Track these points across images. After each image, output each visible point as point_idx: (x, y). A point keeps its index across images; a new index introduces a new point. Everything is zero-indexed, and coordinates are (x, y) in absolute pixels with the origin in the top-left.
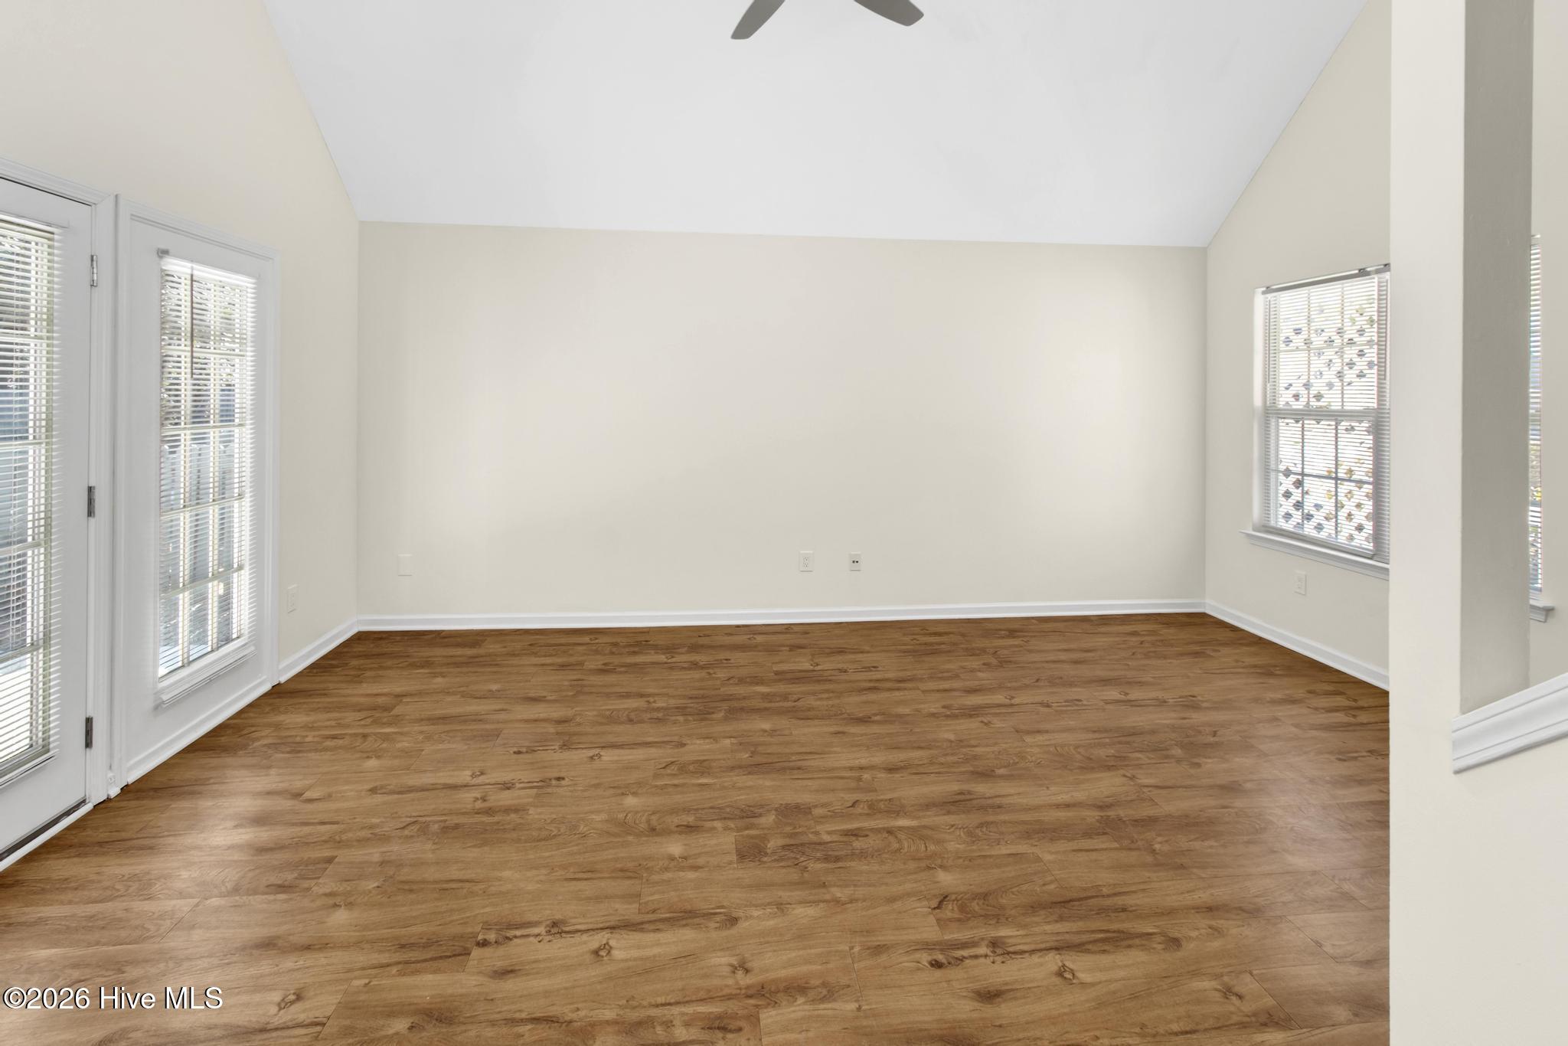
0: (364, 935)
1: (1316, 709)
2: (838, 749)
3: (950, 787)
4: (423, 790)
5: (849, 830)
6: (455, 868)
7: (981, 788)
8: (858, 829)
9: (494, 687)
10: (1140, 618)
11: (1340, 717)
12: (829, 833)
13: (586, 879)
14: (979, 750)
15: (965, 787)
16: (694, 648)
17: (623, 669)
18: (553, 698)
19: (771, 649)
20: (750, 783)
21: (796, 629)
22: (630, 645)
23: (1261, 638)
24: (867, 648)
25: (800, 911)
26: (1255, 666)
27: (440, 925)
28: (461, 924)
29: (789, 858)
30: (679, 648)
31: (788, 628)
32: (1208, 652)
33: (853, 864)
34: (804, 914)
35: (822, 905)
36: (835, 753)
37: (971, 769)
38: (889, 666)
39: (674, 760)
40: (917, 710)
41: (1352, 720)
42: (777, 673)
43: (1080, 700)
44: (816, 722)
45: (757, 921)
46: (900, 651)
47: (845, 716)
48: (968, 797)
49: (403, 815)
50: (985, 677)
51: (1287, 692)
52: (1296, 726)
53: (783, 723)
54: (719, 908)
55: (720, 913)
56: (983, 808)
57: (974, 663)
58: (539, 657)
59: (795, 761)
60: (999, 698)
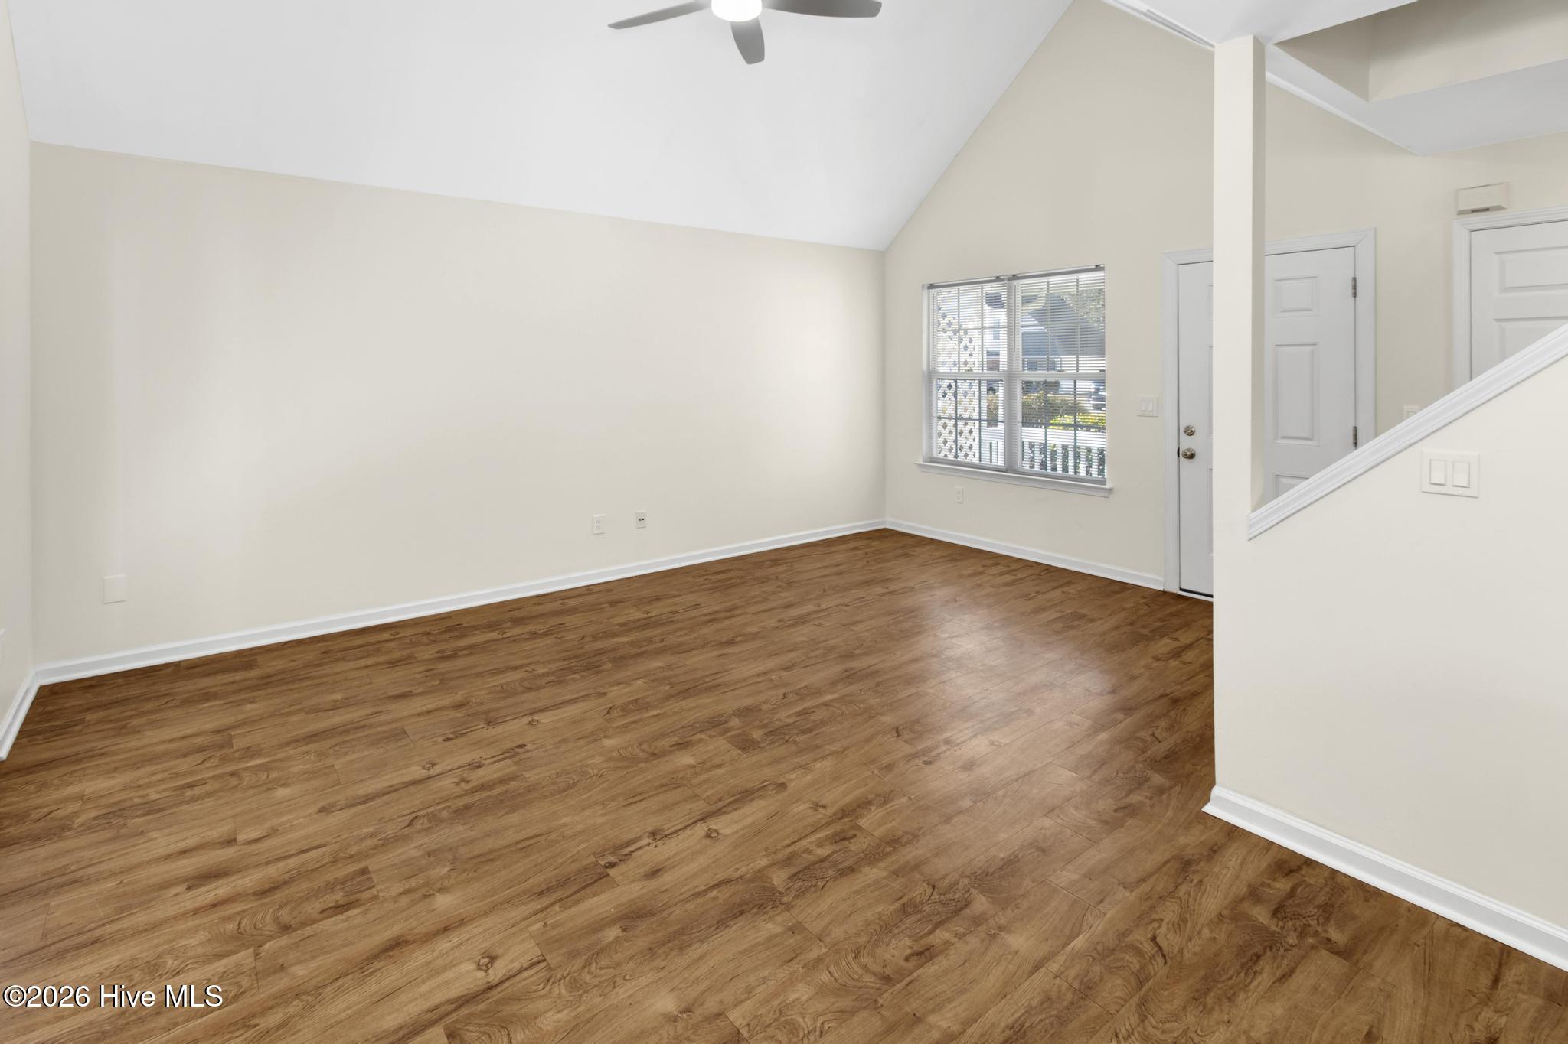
0: (492, 901)
1: (994, 575)
2: (734, 666)
3: (837, 669)
4: (384, 794)
5: (800, 712)
6: (511, 833)
7: (856, 664)
8: (805, 709)
9: (338, 696)
10: (849, 538)
11: (1008, 578)
12: (787, 717)
13: (641, 801)
14: (831, 643)
15: (847, 666)
16: (517, 622)
17: (464, 652)
18: (420, 690)
19: (595, 608)
20: (693, 705)
21: (597, 589)
22: (443, 632)
23: (932, 539)
24: (675, 592)
25: (818, 765)
26: (944, 557)
27: (554, 869)
28: (573, 862)
29: (778, 740)
30: (501, 625)
31: (589, 590)
32: (910, 553)
33: (824, 729)
34: (824, 766)
35: (829, 758)
36: (732, 669)
37: (837, 655)
38: (712, 604)
39: (611, 705)
40: (763, 627)
41: (1014, 577)
42: (621, 625)
43: (863, 598)
44: (695, 652)
45: (796, 781)
46: (704, 590)
47: (714, 643)
48: (852, 672)
49: (395, 817)
50: (786, 596)
51: (973, 568)
52: (992, 586)
53: (670, 659)
54: (763, 782)
55: (769, 785)
56: (869, 675)
57: (770, 588)
58: (349, 661)
59: (710, 682)
60: (810, 607)
